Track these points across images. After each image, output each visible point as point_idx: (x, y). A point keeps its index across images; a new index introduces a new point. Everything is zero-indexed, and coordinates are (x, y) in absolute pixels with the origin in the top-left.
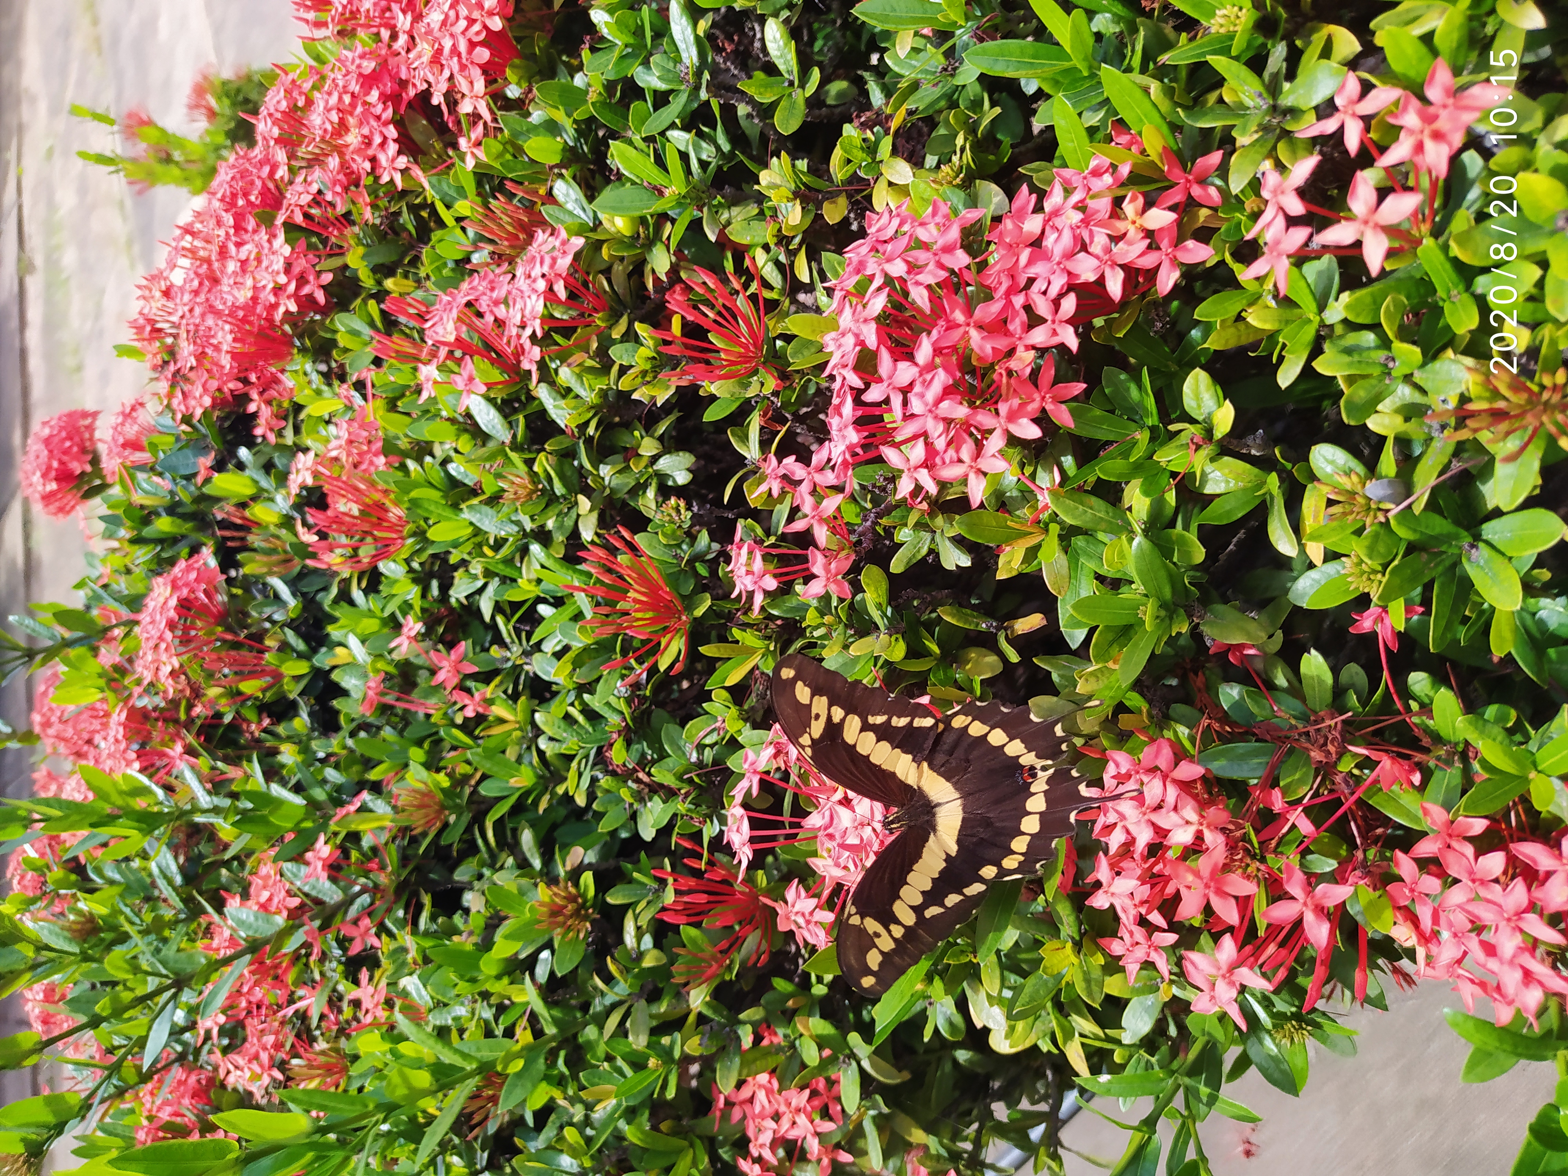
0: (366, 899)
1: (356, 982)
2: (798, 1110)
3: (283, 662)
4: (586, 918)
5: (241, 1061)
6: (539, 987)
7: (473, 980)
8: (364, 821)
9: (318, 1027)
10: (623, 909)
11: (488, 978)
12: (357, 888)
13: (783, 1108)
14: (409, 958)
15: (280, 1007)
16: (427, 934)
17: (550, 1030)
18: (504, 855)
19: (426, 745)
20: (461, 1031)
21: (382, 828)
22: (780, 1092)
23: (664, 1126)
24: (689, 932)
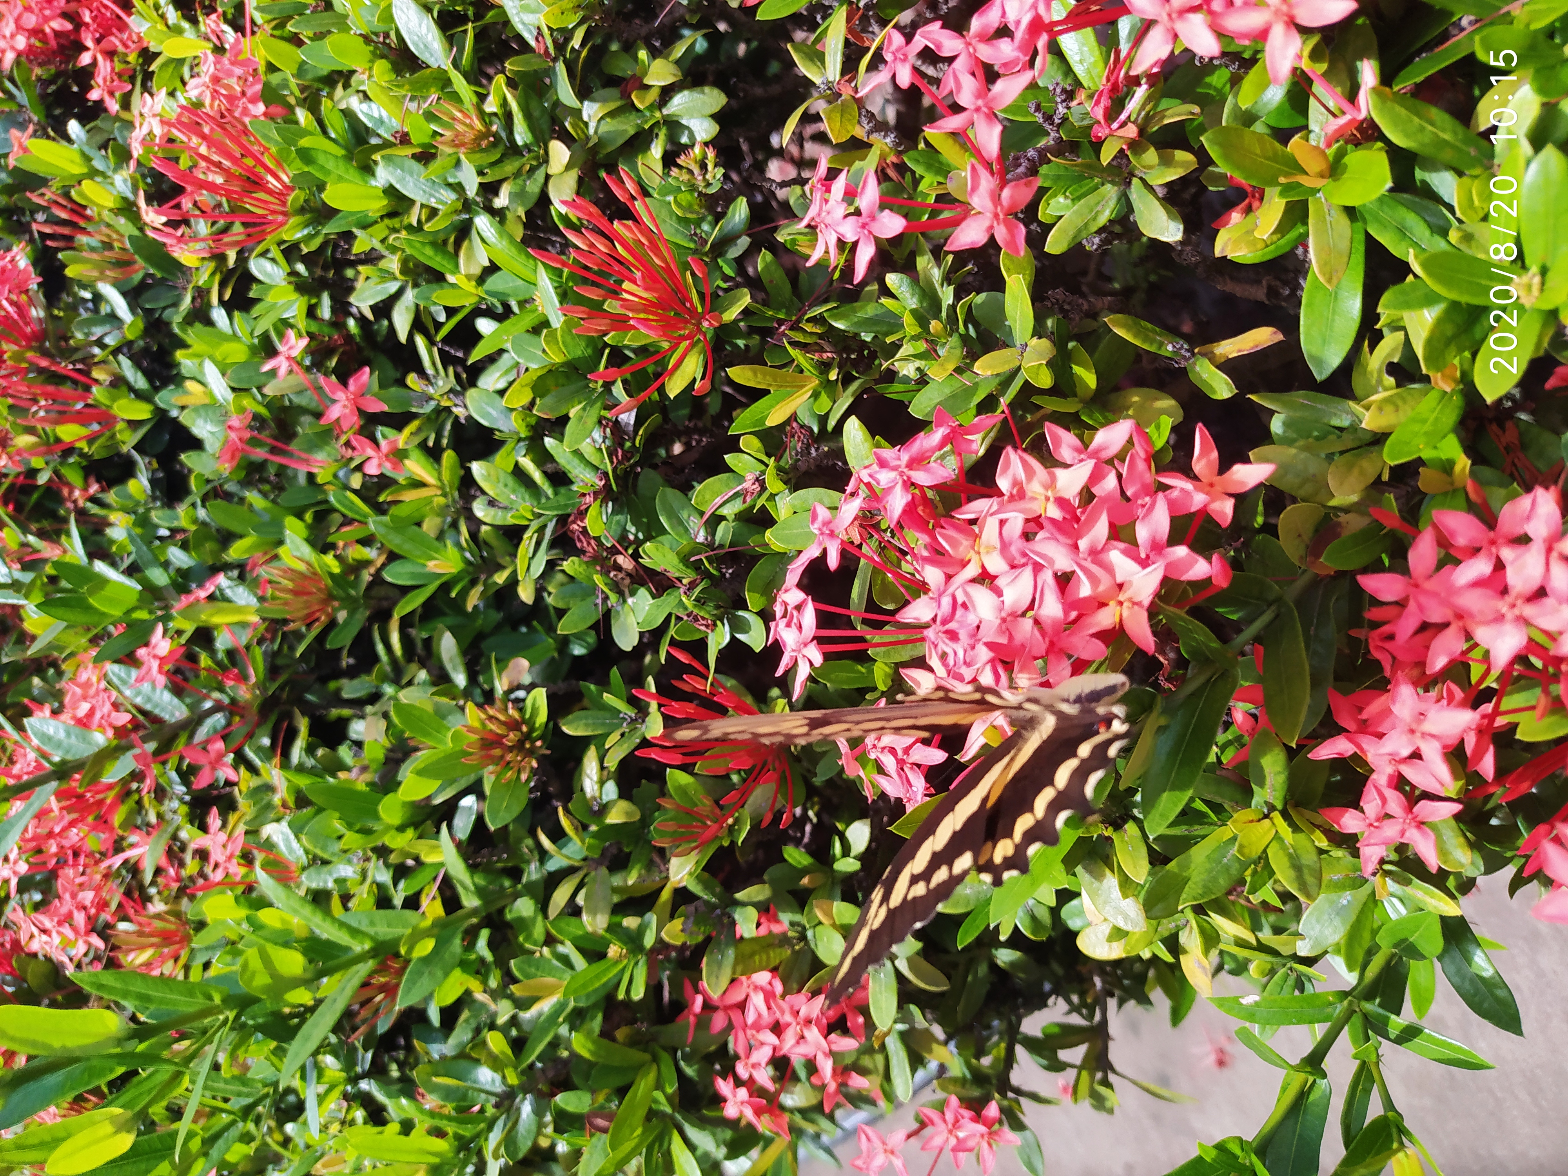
0: (219, 719)
1: (204, 828)
2: (808, 1022)
3: (114, 399)
4: (531, 753)
5: (48, 924)
6: (459, 845)
7: (366, 832)
8: (219, 612)
9: (153, 883)
10: (583, 743)
11: (388, 828)
12: (208, 705)
13: (788, 1018)
14: (277, 799)
15: (104, 855)
16: (301, 769)
17: (470, 901)
18: (414, 666)
19: (309, 516)
20: (346, 898)
21: (243, 625)
22: (783, 996)
23: (621, 1034)
24: (677, 778)
